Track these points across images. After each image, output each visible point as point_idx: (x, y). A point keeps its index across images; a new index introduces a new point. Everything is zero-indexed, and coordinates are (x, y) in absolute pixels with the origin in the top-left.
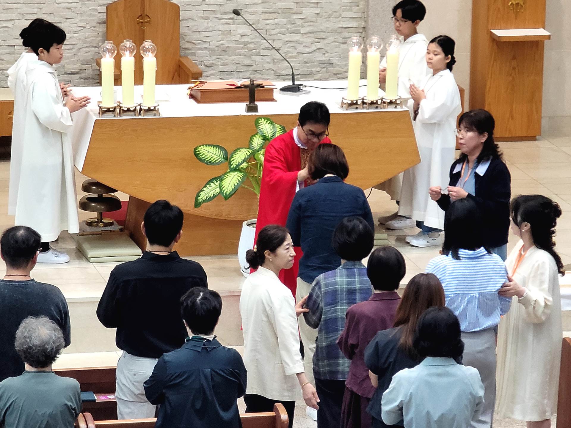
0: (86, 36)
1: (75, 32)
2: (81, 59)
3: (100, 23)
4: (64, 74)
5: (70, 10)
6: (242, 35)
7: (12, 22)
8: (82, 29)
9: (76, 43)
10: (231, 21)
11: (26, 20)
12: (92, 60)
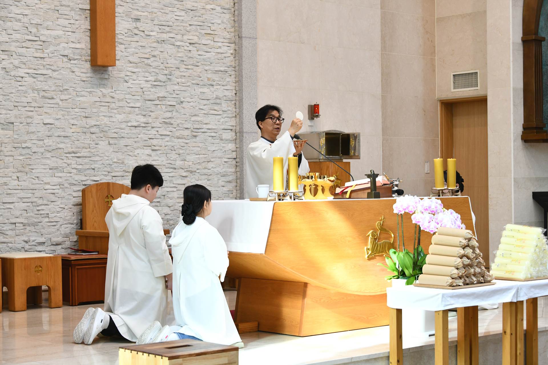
0: (66, 215)
1: (58, 212)
2: (62, 233)
3: (74, 205)
4: (51, 245)
5: (54, 195)
6: (166, 214)
7: (13, 205)
8: (62, 210)
9: (59, 220)
10: (158, 204)
11: (23, 202)
12: (69, 234)
